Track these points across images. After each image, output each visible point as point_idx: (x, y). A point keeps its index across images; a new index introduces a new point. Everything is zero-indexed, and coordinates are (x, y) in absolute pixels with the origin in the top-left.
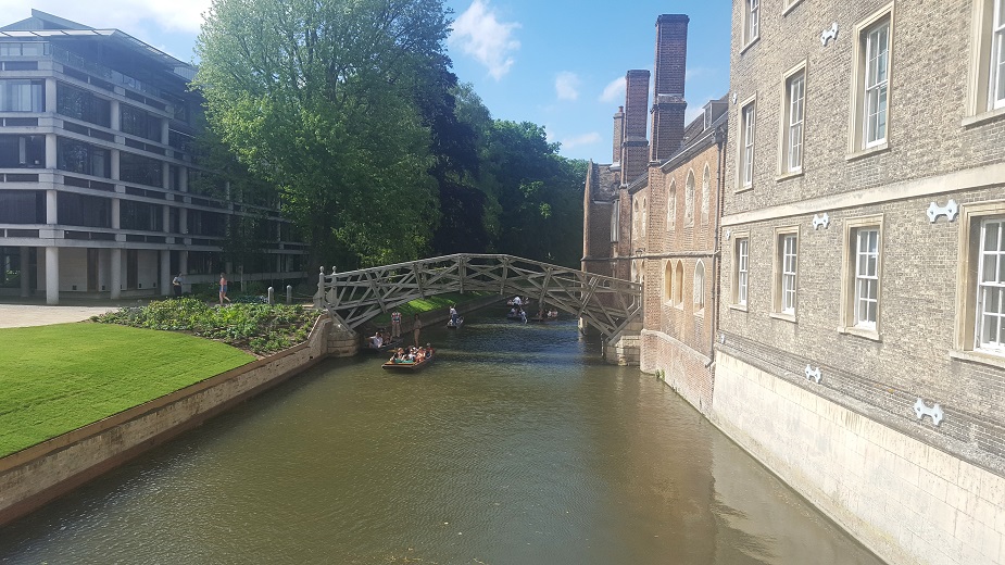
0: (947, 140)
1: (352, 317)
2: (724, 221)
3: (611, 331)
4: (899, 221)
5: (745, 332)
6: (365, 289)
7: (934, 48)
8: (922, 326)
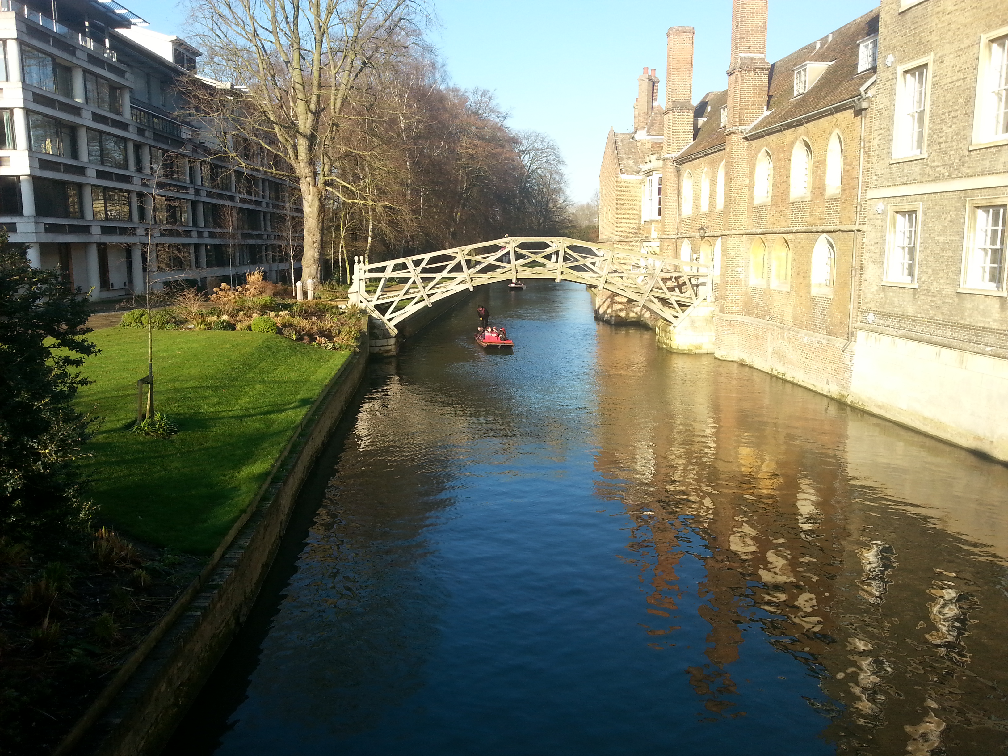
1: (392, 313)
2: (871, 194)
3: (676, 317)
5: (910, 310)
6: (408, 279)
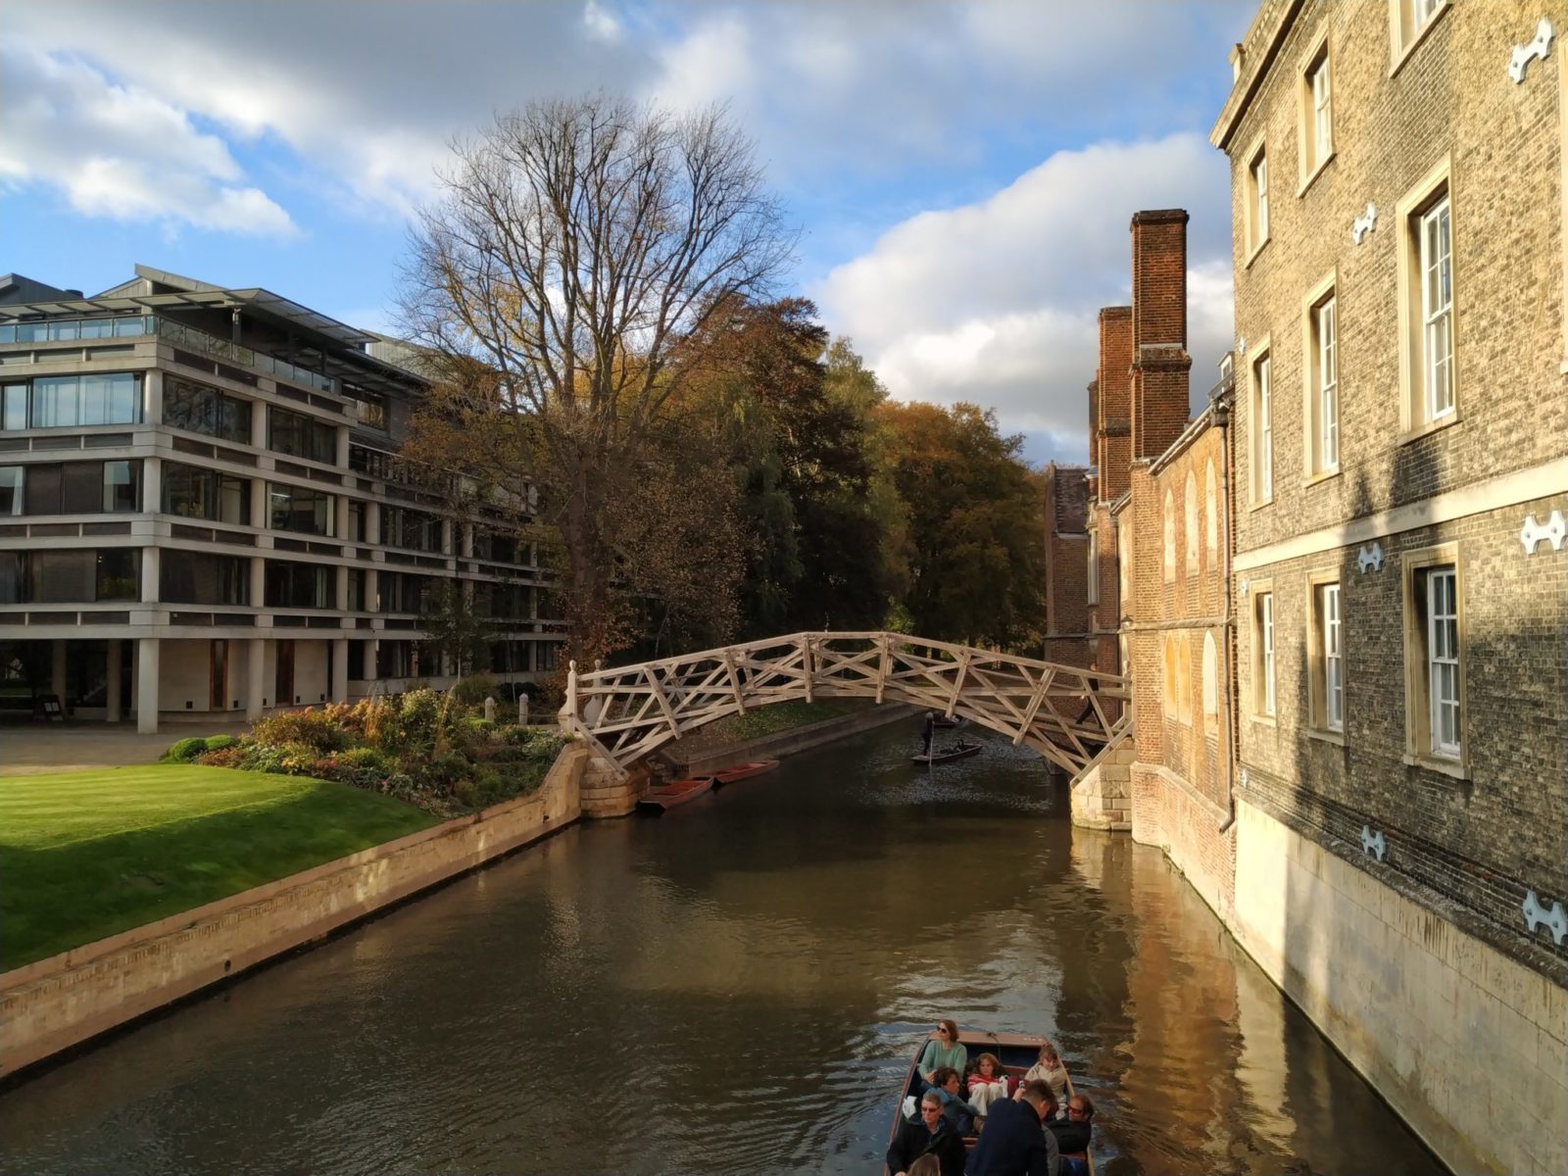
0: (1545, 400)
1: (624, 746)
2: (1240, 563)
4: (1484, 553)
5: (1275, 765)
6: (646, 697)
7: (1515, 235)
8: (1527, 750)
